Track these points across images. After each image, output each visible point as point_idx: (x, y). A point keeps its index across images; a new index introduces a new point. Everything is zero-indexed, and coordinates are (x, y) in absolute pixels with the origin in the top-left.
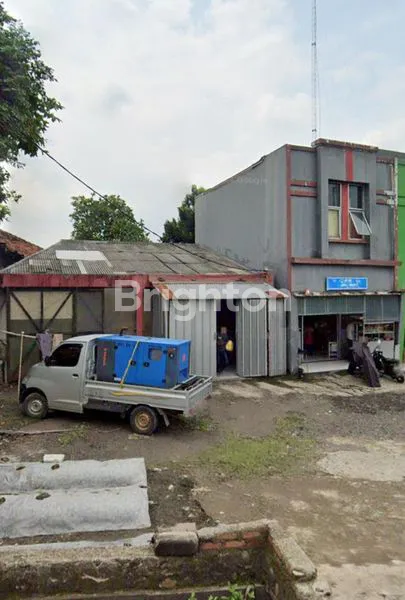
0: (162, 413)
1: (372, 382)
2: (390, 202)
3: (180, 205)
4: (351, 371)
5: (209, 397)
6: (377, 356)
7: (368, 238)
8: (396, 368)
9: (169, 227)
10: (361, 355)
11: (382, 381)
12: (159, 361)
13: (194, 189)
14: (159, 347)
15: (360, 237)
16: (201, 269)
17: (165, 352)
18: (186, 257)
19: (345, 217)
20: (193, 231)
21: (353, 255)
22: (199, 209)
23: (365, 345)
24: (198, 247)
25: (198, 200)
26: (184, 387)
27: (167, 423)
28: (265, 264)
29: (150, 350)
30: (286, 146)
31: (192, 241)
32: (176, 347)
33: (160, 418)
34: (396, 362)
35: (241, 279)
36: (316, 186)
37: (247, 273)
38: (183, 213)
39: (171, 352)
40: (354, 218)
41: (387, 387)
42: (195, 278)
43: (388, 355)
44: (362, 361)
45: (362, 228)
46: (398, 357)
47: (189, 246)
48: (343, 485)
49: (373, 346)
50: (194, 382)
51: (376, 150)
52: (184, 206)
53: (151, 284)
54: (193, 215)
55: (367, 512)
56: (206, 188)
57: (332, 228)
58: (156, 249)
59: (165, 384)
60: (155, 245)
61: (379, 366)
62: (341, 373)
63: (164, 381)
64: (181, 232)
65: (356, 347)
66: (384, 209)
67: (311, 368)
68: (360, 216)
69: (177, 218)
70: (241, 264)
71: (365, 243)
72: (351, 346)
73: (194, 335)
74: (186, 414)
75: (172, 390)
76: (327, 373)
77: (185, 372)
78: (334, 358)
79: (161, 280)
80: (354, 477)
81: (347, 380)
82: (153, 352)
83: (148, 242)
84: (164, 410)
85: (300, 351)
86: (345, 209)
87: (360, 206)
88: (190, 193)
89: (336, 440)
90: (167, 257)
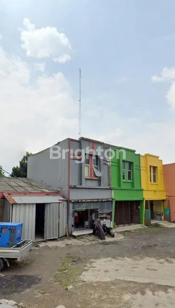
0: (6, 260)
1: (102, 238)
2: (108, 164)
3: (21, 160)
4: (93, 234)
5: (30, 251)
6: (104, 226)
7: (100, 177)
8: (111, 231)
9: (15, 170)
10: (97, 226)
11: (106, 237)
12: (6, 234)
13: (27, 153)
14: (6, 227)
15: (97, 177)
16: (30, 189)
17: (9, 229)
18: (22, 184)
19: (91, 169)
20: (26, 172)
21: (94, 184)
22: (29, 162)
23: (99, 222)
24: (28, 179)
25: (29, 158)
26: (18, 246)
27: (9, 265)
28: (58, 188)
29: (2, 228)
30: (68, 139)
31: (26, 176)
32: (15, 227)
33: (5, 263)
34: (111, 229)
35: (48, 194)
37: (51, 192)
38: (21, 164)
39: (12, 229)
40: (95, 170)
41: (108, 239)
42: (25, 193)
43: (108, 226)
44: (98, 229)
45: (98, 174)
46: (112, 226)
47: (24, 179)
48: (90, 285)
49: (102, 222)
50: (23, 243)
51: (103, 143)
52: (22, 160)
53: (4, 196)
54: (27, 165)
55: (101, 297)
56: (33, 153)
57: (86, 173)
58: (7, 180)
59: (9, 245)
60: (8, 178)
61: (105, 231)
62: (90, 234)
63: (8, 244)
64: (20, 172)
65: (96, 223)
66: (106, 166)
67: (75, 233)
68: (97, 168)
69: (19, 166)
70: (48, 187)
71: (99, 180)
72: (94, 222)
73: (24, 221)
74: (19, 260)
75: (12, 248)
76: (84, 235)
77: (19, 239)
78: (87, 228)
79: (9, 194)
80: (94, 281)
81: (92, 237)
82: (3, 230)
83: (3, 176)
84: (8, 259)
85: (73, 226)
86: (91, 166)
87: (97, 165)
88: (26, 155)
90: (13, 184)
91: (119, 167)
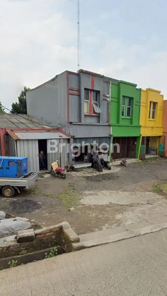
0: (16, 188)
1: (99, 170)
2: (108, 99)
3: (19, 96)
4: (92, 167)
5: (37, 180)
6: (102, 160)
7: (99, 114)
8: (108, 164)
9: (14, 106)
10: (96, 160)
11: (103, 170)
12: (14, 167)
13: (25, 88)
14: (13, 160)
15: (96, 113)
16: (31, 126)
17: (16, 163)
18: (23, 121)
19: (91, 105)
20: (26, 109)
21: (93, 121)
22: (28, 98)
23: (97, 156)
24: (28, 116)
25: (27, 94)
26: (25, 177)
27: (19, 192)
28: (59, 124)
29: (9, 162)
30: (67, 71)
31: (26, 113)
32: (21, 160)
33: (16, 190)
34: (109, 162)
35: (48, 131)
36: (79, 91)
37: (50, 128)
38: (20, 100)
39: (19, 163)
40: (94, 106)
41: (105, 171)
42: (28, 130)
43: (105, 160)
44: (96, 162)
45: (97, 110)
46: (109, 160)
47: (24, 116)
48: (89, 208)
49: (100, 157)
50: (30, 174)
51: (103, 77)
52: (21, 96)
53: (7, 132)
54: (26, 101)
55: (98, 216)
56: (31, 88)
57: (85, 110)
58: (8, 116)
59: (17, 176)
60: (8, 114)
61: (102, 164)
62: (89, 167)
63: (16, 175)
64: (20, 108)
65: (94, 157)
66: (106, 102)
67: (77, 166)
68: (96, 104)
69: (18, 102)
70: (48, 124)
71: (98, 116)
73: (29, 155)
74: (27, 188)
75: (20, 178)
76: (84, 168)
77: (26, 171)
78: (86, 162)
79: (12, 131)
80: (92, 204)
81: (91, 170)
82: (11, 163)
83: (4, 113)
84: (17, 187)
85: (73, 160)
86: (91, 101)
87: (96, 101)
88: (24, 90)
89: (87, 192)
90: (14, 120)
91: (118, 102)
